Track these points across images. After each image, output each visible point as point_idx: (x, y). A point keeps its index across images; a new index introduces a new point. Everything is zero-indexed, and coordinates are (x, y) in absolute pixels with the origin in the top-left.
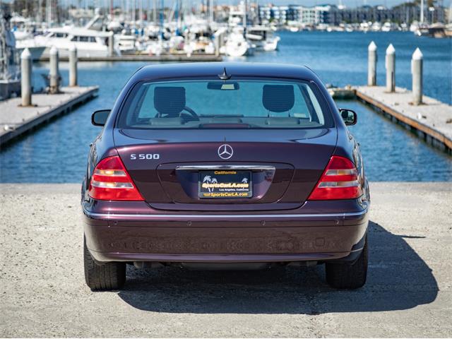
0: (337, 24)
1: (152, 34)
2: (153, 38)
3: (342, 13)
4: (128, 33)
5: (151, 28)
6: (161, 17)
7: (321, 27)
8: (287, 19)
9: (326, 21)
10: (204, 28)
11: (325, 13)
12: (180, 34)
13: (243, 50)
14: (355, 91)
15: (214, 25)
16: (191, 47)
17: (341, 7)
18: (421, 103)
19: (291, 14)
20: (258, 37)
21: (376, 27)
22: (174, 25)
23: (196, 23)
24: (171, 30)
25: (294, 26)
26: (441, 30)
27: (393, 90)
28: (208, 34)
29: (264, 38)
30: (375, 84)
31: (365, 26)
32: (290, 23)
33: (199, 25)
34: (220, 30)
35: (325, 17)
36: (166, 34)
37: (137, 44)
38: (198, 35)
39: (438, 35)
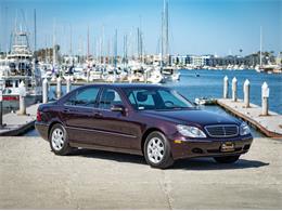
0: (214, 66)
1: (110, 71)
2: (111, 73)
3: (217, 60)
4: (97, 70)
5: (110, 68)
6: (115, 62)
7: (205, 67)
8: (186, 63)
9: (208, 64)
10: (139, 68)
11: (207, 60)
12: (125, 71)
13: (159, 80)
14: (217, 101)
15: (144, 66)
16: (131, 78)
17: (216, 56)
18: (249, 107)
19: (188, 60)
20: (169, 73)
21: (236, 67)
22: (123, 66)
23: (135, 65)
24: (121, 68)
25: (190, 67)
26: (271, 69)
27: (236, 101)
28: (141, 71)
29: (172, 73)
30: (227, 97)
31: (229, 67)
32: (188, 65)
34: (148, 69)
35: (207, 62)
36: (118, 71)
37: (102, 76)
38: (135, 72)
39: (269, 72)
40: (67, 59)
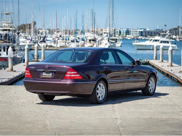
0: (146, 36)
1: (72, 40)
2: (73, 41)
4: (63, 40)
5: (72, 38)
6: (76, 33)
7: (140, 37)
8: (126, 34)
10: (93, 38)
11: (141, 32)
12: (83, 40)
14: (149, 62)
15: (96, 36)
16: (87, 45)
19: (128, 32)
20: (114, 41)
22: (81, 36)
23: (90, 36)
24: (80, 38)
25: (129, 37)
27: (162, 61)
28: (94, 40)
29: (116, 42)
30: (156, 59)
32: (127, 36)
33: (91, 36)
34: (99, 38)
35: (141, 34)
36: (78, 40)
37: (66, 44)
38: (90, 40)
40: (41, 31)
